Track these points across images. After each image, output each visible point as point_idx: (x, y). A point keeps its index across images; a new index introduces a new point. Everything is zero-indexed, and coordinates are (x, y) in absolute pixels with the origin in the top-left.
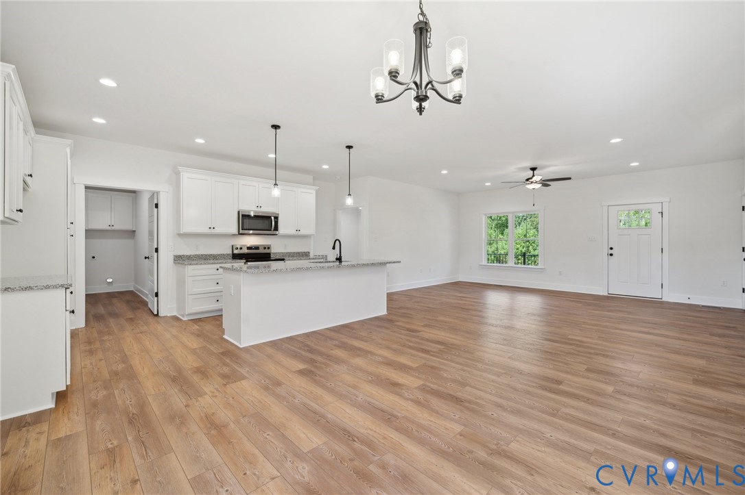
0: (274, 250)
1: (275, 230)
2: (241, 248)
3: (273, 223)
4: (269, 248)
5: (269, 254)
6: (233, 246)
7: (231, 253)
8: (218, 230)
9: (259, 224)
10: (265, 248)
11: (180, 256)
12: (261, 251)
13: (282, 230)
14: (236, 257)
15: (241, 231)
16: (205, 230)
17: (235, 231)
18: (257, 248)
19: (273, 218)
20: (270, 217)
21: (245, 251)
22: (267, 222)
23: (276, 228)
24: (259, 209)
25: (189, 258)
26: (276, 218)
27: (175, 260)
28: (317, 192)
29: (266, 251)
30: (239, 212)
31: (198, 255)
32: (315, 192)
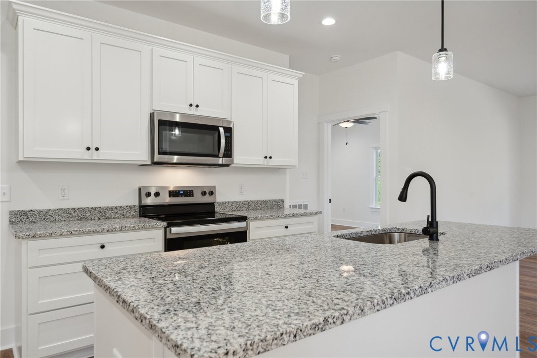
0: (220, 198)
1: (224, 156)
2: (157, 194)
3: (223, 141)
4: (211, 193)
5: (212, 205)
6: (140, 189)
7: (137, 203)
8: (105, 155)
9: (195, 141)
10: (204, 193)
11: (24, 213)
12: (197, 199)
13: (239, 156)
14: (146, 212)
15: (158, 158)
16: (78, 154)
17: (145, 158)
18: (188, 193)
19: (221, 130)
20: (216, 128)
21: (166, 199)
22: (209, 138)
23: (228, 153)
24: (193, 111)
25: (46, 216)
26: (228, 130)
27: (12, 223)
28: (301, 82)
29: (207, 199)
30: (152, 116)
31: (66, 211)
32: (296, 82)
